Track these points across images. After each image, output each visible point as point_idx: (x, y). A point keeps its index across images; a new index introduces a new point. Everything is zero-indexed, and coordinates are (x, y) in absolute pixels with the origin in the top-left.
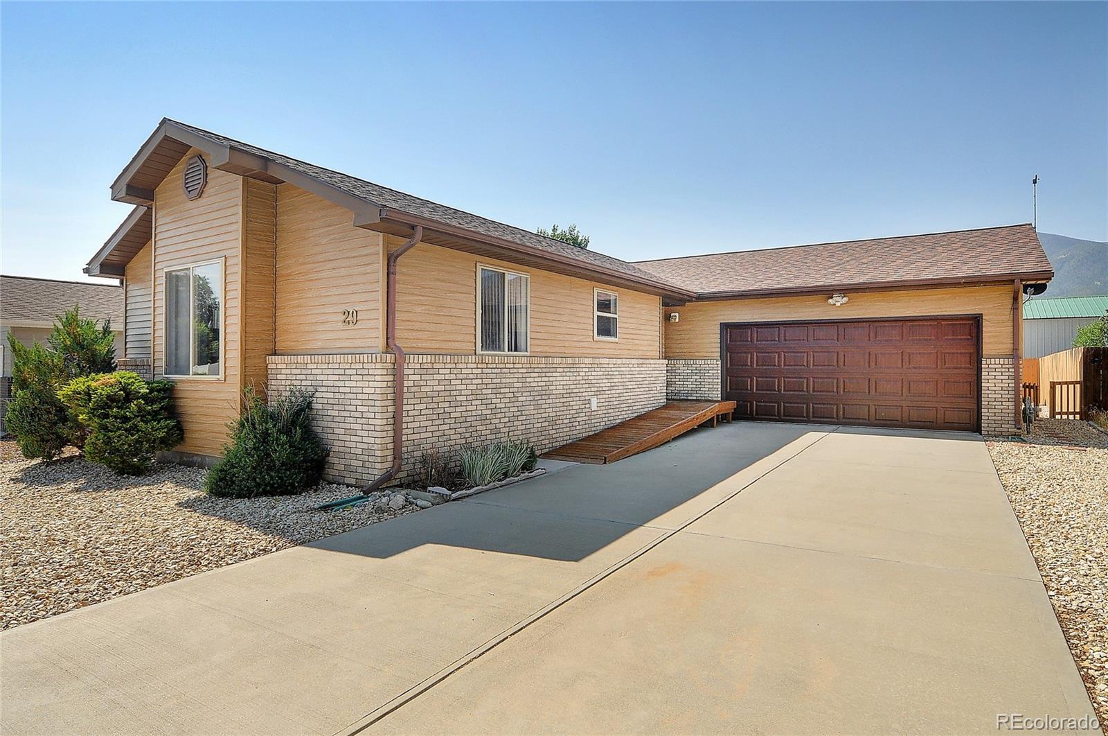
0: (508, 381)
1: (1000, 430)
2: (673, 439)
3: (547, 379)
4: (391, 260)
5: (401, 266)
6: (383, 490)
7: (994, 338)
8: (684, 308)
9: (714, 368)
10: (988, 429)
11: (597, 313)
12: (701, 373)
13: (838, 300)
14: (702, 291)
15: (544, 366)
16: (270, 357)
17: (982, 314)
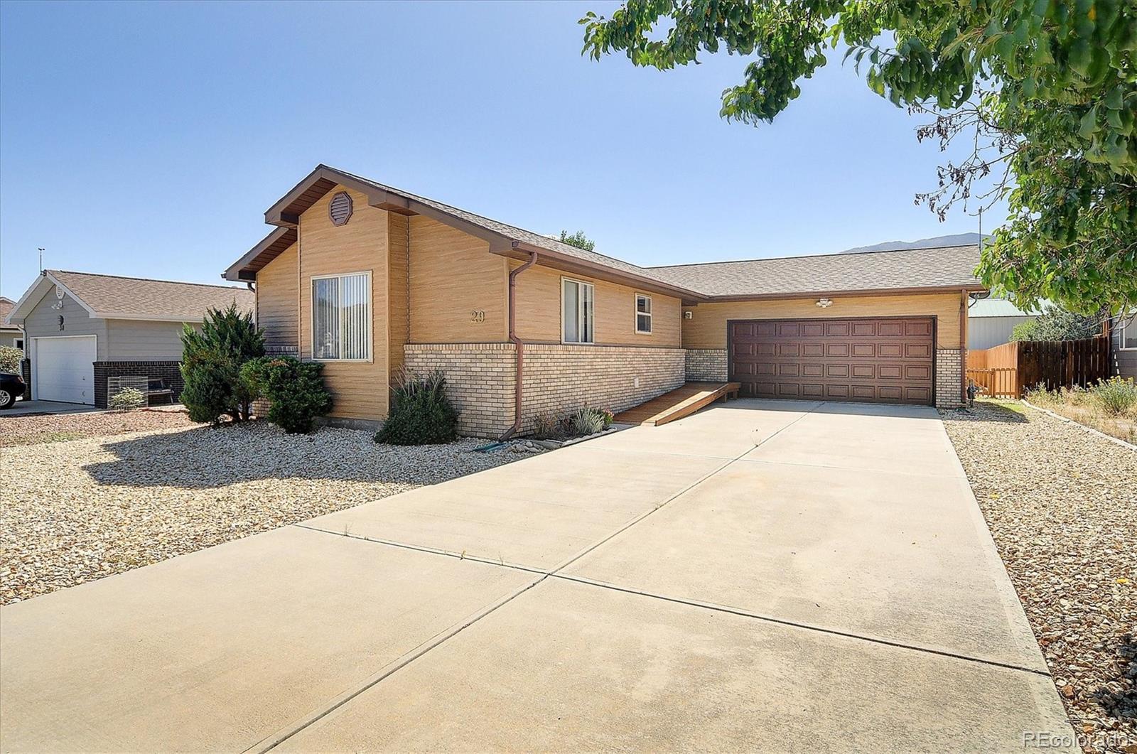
0: (582, 364)
1: (951, 404)
2: (698, 410)
3: (606, 363)
4: (512, 275)
5: (518, 280)
6: (511, 440)
7: (946, 334)
8: (698, 308)
9: (722, 356)
10: (941, 403)
11: (637, 313)
12: (712, 359)
13: (824, 303)
14: (712, 294)
15: (604, 353)
16: (407, 346)
17: (937, 316)
